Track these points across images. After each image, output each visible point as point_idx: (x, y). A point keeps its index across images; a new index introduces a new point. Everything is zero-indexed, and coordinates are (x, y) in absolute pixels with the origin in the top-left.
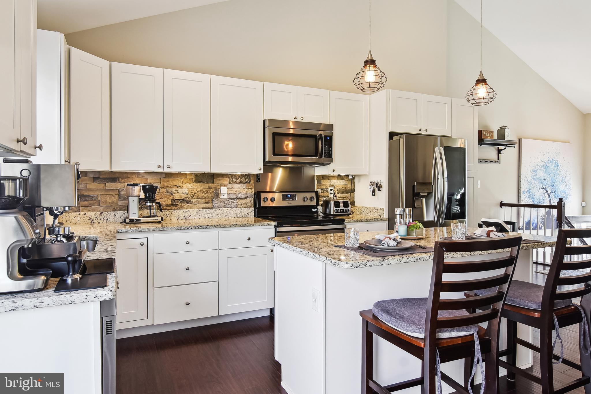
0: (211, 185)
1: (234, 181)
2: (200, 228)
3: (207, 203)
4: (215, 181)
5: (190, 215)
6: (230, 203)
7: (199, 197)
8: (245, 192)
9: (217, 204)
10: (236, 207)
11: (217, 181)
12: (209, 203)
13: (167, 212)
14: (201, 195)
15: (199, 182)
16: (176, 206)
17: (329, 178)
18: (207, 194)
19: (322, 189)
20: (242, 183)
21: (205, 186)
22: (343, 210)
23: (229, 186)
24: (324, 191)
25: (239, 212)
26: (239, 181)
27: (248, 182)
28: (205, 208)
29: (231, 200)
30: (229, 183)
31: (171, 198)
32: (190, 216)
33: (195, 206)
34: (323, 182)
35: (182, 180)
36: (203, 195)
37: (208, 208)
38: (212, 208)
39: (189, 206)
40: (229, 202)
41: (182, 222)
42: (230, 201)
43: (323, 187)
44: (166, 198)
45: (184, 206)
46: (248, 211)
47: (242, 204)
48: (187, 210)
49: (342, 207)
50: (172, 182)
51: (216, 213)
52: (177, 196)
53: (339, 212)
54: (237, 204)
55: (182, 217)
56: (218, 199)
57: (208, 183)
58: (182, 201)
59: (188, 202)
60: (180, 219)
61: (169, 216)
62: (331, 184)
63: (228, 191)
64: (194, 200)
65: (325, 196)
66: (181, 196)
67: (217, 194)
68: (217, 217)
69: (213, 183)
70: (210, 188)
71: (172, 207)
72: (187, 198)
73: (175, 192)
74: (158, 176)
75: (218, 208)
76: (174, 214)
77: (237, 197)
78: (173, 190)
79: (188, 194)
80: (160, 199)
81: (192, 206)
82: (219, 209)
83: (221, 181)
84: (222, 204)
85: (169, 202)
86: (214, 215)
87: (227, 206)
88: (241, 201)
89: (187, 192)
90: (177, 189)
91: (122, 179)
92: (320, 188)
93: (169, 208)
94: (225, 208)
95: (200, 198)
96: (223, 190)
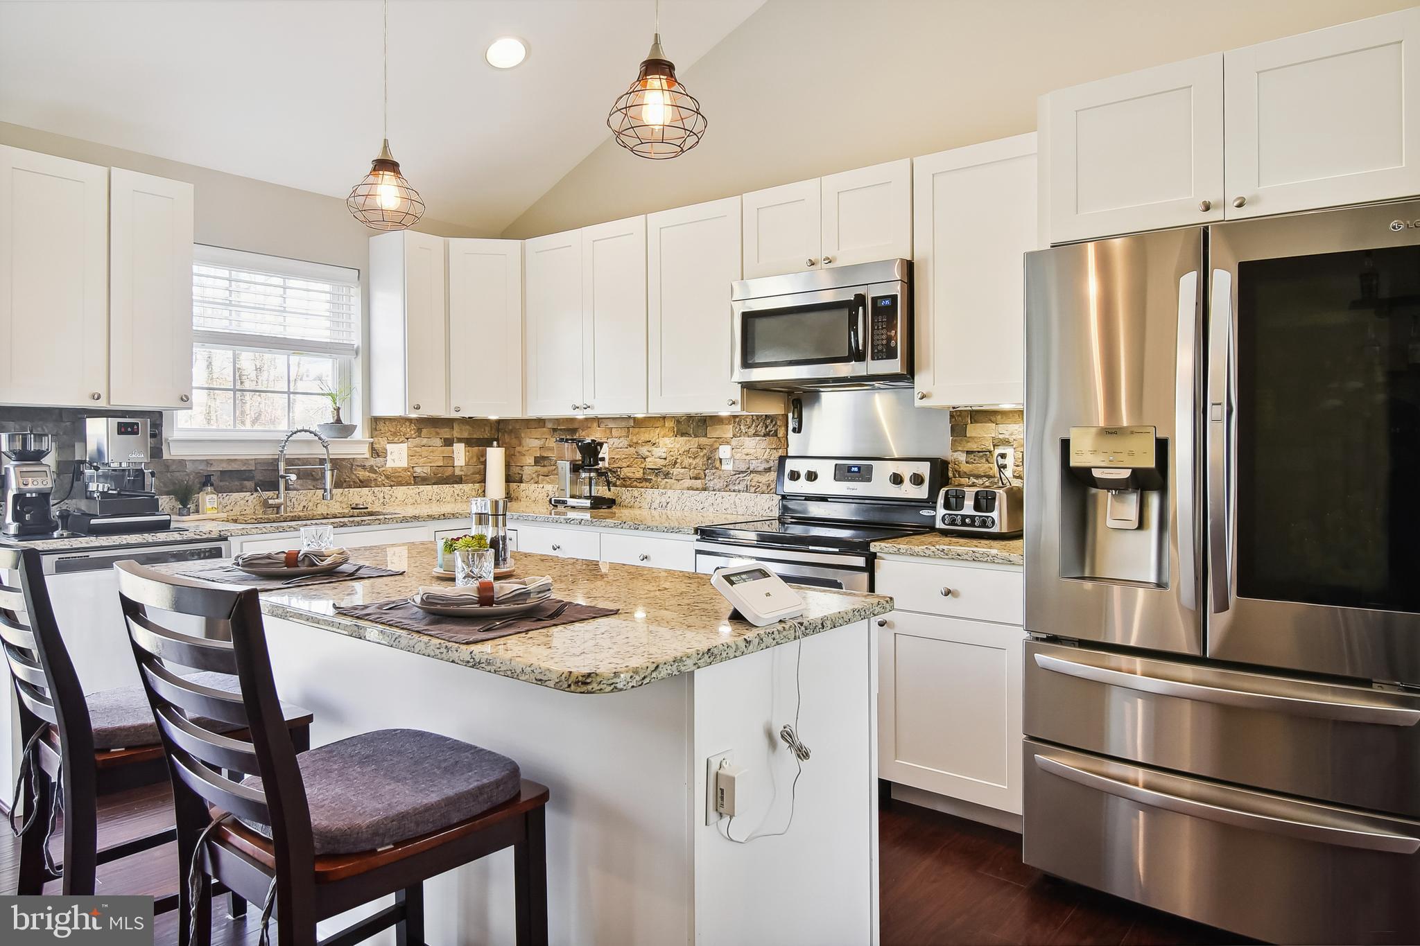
0: (703, 440)
1: (744, 431)
2: (572, 522)
3: (696, 478)
4: (710, 433)
5: (668, 501)
6: (737, 482)
7: (684, 466)
8: (765, 457)
9: (712, 483)
10: (747, 490)
11: (715, 432)
12: (700, 479)
13: (636, 492)
14: (687, 461)
15: (683, 435)
16: (649, 481)
17: (993, 419)
18: (697, 460)
19: (968, 452)
20: (758, 436)
21: (692, 443)
22: (972, 518)
23: (734, 442)
24: (975, 460)
25: (752, 504)
26: (752, 431)
27: (771, 433)
28: (692, 489)
29: (739, 474)
30: (734, 436)
31: (643, 466)
32: (668, 503)
33: (678, 485)
34: (973, 430)
35: (658, 431)
36: (691, 460)
37: (697, 489)
38: (705, 489)
39: (667, 482)
40: (734, 477)
41: (655, 513)
42: (737, 476)
43: (973, 446)
44: (636, 466)
45: (661, 482)
46: (771, 503)
47: (761, 485)
48: (664, 491)
49: (968, 508)
50: (645, 435)
51: (711, 500)
52: (650, 463)
53: (957, 525)
54: (748, 483)
55: (655, 505)
56: (714, 471)
57: (696, 436)
58: (657, 471)
59: (667, 475)
60: (653, 507)
61: (638, 500)
62: (1001, 436)
63: (734, 454)
64: (676, 471)
65: (976, 472)
66: (655, 463)
67: (712, 462)
68: (711, 509)
69: (706, 436)
70: (701, 448)
71: (644, 484)
72: (665, 466)
73: (648, 454)
74: (624, 424)
75: (714, 490)
76: (645, 496)
77: (749, 468)
78: (644, 450)
79: (665, 459)
80: (628, 467)
81: (673, 484)
82: (715, 492)
83: (718, 432)
84: (719, 484)
85: (639, 475)
86: (706, 504)
87: (731, 487)
88: (757, 478)
89: (664, 455)
90: (650, 450)
91: (583, 430)
92: (960, 449)
93: (641, 485)
94: (727, 491)
95: (685, 468)
96: (724, 452)
